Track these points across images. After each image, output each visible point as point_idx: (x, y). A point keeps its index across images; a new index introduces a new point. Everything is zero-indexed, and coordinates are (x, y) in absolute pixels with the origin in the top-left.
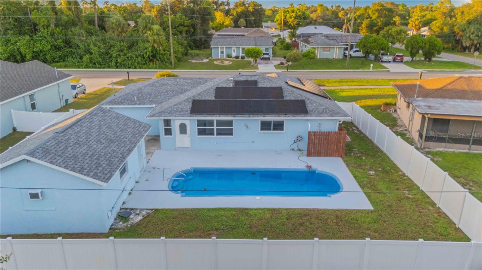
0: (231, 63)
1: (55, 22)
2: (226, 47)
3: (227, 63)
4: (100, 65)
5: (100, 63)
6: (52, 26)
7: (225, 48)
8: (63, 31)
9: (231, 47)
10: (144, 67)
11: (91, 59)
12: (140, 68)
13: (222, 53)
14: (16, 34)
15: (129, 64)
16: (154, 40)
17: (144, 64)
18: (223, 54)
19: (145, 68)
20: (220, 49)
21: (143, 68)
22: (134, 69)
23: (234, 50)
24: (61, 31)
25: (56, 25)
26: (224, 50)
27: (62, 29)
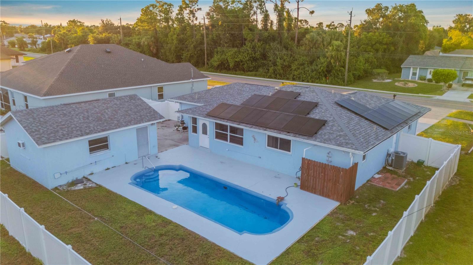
0: (416, 85)
1: (258, 38)
2: (420, 68)
3: (411, 85)
4: (281, 76)
5: (280, 75)
6: (256, 41)
7: (418, 69)
8: (263, 45)
9: (428, 68)
10: (317, 81)
11: (275, 71)
12: (312, 82)
13: (414, 74)
14: (230, 46)
15: (303, 77)
16: (332, 56)
17: (317, 79)
18: (416, 75)
19: (317, 83)
20: (412, 69)
21: (315, 83)
22: (307, 82)
23: (431, 72)
24: (262, 45)
25: (259, 40)
26: (417, 71)
27: (263, 44)
